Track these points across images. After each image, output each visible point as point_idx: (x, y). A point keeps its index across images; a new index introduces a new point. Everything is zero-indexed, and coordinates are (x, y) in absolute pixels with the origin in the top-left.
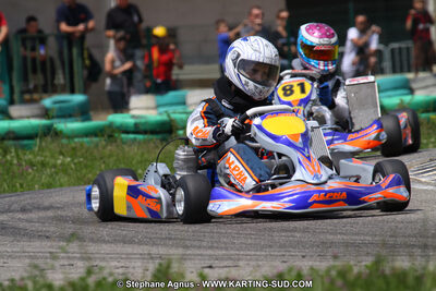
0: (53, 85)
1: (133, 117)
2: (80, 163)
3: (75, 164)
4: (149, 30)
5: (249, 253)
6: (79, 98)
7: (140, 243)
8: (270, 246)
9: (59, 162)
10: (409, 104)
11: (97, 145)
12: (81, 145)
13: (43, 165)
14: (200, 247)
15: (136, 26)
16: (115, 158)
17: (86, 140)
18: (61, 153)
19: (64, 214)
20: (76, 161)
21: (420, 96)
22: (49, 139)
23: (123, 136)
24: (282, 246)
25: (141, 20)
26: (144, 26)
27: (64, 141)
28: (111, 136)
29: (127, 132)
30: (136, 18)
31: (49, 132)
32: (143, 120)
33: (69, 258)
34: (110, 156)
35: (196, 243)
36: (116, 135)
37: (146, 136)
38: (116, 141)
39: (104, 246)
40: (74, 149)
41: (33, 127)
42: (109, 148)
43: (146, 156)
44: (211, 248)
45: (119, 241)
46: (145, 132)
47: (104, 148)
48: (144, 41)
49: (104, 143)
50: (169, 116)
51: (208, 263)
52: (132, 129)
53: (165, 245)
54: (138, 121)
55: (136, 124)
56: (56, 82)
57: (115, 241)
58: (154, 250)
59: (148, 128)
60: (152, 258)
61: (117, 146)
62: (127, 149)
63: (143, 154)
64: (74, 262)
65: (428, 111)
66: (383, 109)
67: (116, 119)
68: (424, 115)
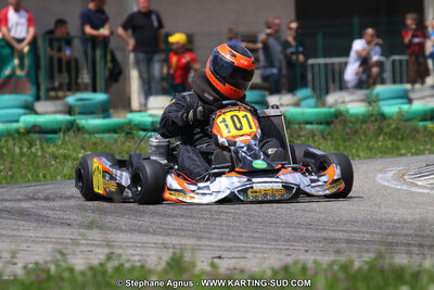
0: (77, 84)
1: (151, 116)
5: (259, 246)
6: (100, 97)
7: (155, 233)
8: (276, 241)
9: (80, 155)
10: (407, 112)
11: (116, 141)
12: (102, 139)
13: (66, 157)
14: (209, 239)
15: (156, 31)
17: (106, 135)
18: (83, 148)
21: (418, 106)
22: (71, 133)
23: (141, 133)
24: (288, 240)
25: (161, 25)
26: (164, 31)
27: (87, 136)
28: (128, 133)
29: (145, 130)
30: (156, 24)
31: (72, 127)
33: (88, 244)
35: (207, 235)
36: (135, 132)
38: (133, 138)
39: (121, 235)
40: (95, 144)
41: (57, 122)
42: (127, 144)
44: (220, 239)
45: (135, 231)
47: (123, 143)
48: (163, 46)
49: (123, 139)
51: (218, 254)
52: (149, 127)
53: (177, 235)
54: (155, 119)
55: (153, 123)
56: (80, 81)
57: (131, 231)
58: (168, 240)
60: (166, 247)
61: (135, 142)
64: (93, 249)
65: (426, 120)
66: (383, 116)
67: (136, 117)
68: (421, 123)
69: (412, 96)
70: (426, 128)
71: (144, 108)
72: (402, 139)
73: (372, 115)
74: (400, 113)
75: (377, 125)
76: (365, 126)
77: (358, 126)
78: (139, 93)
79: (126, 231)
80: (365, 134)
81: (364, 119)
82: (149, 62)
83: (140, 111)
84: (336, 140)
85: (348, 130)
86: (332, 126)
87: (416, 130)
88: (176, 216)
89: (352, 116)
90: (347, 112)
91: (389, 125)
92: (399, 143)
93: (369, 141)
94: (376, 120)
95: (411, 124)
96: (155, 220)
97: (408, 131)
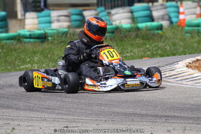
1: (29, 31)
2: (5, 52)
3: (3, 53)
5: (83, 118)
7: (37, 111)
8: (92, 114)
11: (13, 44)
12: (6, 43)
16: (21, 50)
17: (8, 41)
19: (3, 92)
20: (4, 51)
23: (25, 40)
24: (97, 115)
28: (19, 40)
29: (26, 38)
32: (33, 33)
33: (7, 119)
34: (19, 49)
36: (21, 39)
37: (35, 40)
38: (21, 42)
40: (3, 46)
42: (18, 45)
43: (35, 49)
44: (66, 114)
46: (34, 38)
47: (16, 45)
49: (16, 43)
50: (44, 31)
52: (28, 37)
54: (31, 33)
55: (30, 35)
57: (25, 110)
61: (22, 44)
62: (26, 45)
63: (33, 49)
64: (9, 122)
66: (138, 29)
67: (22, 32)
68: (156, 32)
69: (152, 9)
70: (158, 34)
72: (148, 39)
73: (133, 28)
74: (146, 27)
75: (135, 33)
76: (130, 33)
77: (127, 33)
78: (21, 10)
80: (130, 37)
81: (129, 30)
84: (117, 41)
85: (122, 35)
86: (115, 34)
87: (154, 35)
89: (124, 29)
90: (122, 27)
91: (141, 33)
92: (146, 41)
93: (133, 40)
94: (135, 31)
95: (152, 32)
97: (150, 36)
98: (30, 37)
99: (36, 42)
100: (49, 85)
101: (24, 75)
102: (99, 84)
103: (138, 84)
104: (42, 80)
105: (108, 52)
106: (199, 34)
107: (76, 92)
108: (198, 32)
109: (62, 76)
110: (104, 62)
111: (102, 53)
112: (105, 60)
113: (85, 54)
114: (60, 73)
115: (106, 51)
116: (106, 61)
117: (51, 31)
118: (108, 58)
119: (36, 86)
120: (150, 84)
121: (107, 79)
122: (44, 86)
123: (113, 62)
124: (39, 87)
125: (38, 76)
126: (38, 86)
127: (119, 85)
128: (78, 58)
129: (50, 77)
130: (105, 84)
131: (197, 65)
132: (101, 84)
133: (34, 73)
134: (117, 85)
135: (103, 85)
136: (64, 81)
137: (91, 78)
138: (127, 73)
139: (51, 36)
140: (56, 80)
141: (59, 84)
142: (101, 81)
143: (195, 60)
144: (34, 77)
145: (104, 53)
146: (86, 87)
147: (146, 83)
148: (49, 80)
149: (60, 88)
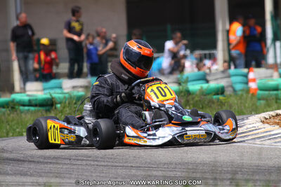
1: (28, 95)
4: (39, 40)
10: (206, 90)
11: (4, 113)
14: (70, 178)
15: (30, 38)
16: (15, 122)
21: (213, 85)
23: (21, 108)
25: (33, 34)
26: (35, 37)
28: (13, 108)
29: (24, 105)
30: (30, 33)
32: (34, 98)
35: (68, 175)
36: (17, 107)
37: (36, 108)
38: (16, 111)
42: (12, 115)
45: (18, 174)
46: (36, 105)
47: (9, 115)
48: (35, 48)
49: (9, 112)
50: (51, 95)
52: (27, 104)
54: (31, 98)
55: (30, 101)
58: (41, 180)
59: (38, 102)
60: (39, 185)
61: (17, 114)
62: (23, 116)
65: (218, 94)
66: (188, 93)
67: (17, 97)
68: (215, 97)
70: (218, 99)
71: (23, 90)
73: (182, 92)
74: (202, 90)
75: (185, 98)
79: (11, 174)
82: (26, 59)
83: (21, 93)
87: (211, 101)
88: (47, 163)
91: (193, 99)
94: (185, 95)
95: (208, 97)
96: (32, 167)
97: (206, 103)
98: (30, 104)
99: (38, 111)
100: (72, 138)
101: (34, 124)
102: (145, 135)
103: (202, 136)
104: (61, 132)
105: (157, 88)
106: (278, 101)
107: (111, 147)
108: (277, 99)
109: (90, 126)
110: (152, 103)
111: (149, 90)
112: (153, 101)
113: (123, 94)
114: (87, 121)
115: (154, 87)
116: (155, 102)
117: (61, 96)
118: (158, 98)
119: (52, 141)
120: (220, 135)
121: (157, 127)
122: (63, 140)
123: (165, 103)
124: (57, 142)
125: (54, 126)
126: (55, 140)
127: (176, 136)
128: (112, 100)
129: (73, 127)
130: (154, 135)
131: (277, 121)
132: (149, 135)
133: (48, 121)
134: (171, 137)
135: (151, 137)
136: (93, 132)
137: (134, 127)
138: (187, 118)
139: (60, 103)
140: (82, 131)
141: (86, 137)
142: (148, 130)
143: (274, 114)
144: (49, 127)
145: (152, 90)
146: (127, 140)
147: (215, 134)
148: (71, 132)
149: (88, 142)
